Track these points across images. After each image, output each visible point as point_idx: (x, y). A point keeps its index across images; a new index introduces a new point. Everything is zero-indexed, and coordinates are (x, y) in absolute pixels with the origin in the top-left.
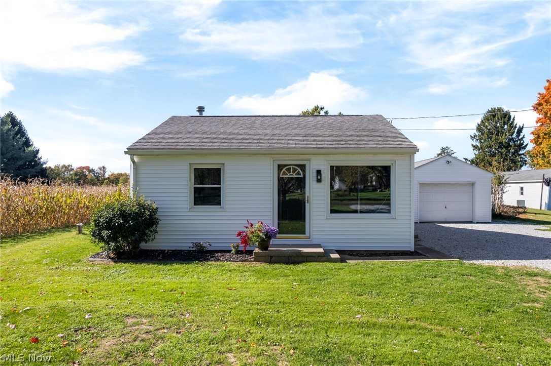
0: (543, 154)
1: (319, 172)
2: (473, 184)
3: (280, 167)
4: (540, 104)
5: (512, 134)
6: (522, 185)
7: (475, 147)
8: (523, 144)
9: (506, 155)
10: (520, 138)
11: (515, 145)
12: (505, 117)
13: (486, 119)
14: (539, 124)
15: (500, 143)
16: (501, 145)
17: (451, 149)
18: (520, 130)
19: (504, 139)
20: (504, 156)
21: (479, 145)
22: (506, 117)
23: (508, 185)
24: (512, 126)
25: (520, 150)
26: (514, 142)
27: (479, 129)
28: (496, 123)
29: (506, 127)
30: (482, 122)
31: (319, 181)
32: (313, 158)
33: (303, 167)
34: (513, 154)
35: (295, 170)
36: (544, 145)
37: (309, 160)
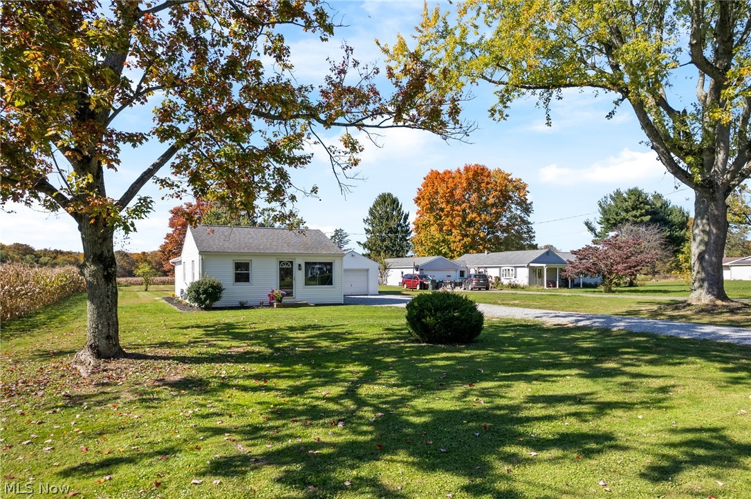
0: (422, 242)
1: (300, 265)
2: (368, 270)
3: (280, 262)
4: (419, 199)
5: (400, 221)
6: (402, 270)
7: (368, 231)
8: (408, 230)
9: (395, 241)
10: (407, 224)
11: (402, 231)
12: (394, 204)
13: (377, 204)
14: (419, 215)
15: (389, 228)
16: (391, 231)
17: (345, 232)
18: (406, 217)
19: (393, 224)
20: (393, 241)
21: (371, 229)
22: (395, 202)
23: (391, 270)
24: (400, 213)
25: (407, 236)
26: (402, 227)
27: (371, 213)
28: (387, 208)
29: (394, 213)
30: (374, 206)
31: (300, 269)
32: (296, 258)
33: (292, 262)
34: (401, 239)
35: (287, 264)
36: (422, 235)
37: (295, 259)
